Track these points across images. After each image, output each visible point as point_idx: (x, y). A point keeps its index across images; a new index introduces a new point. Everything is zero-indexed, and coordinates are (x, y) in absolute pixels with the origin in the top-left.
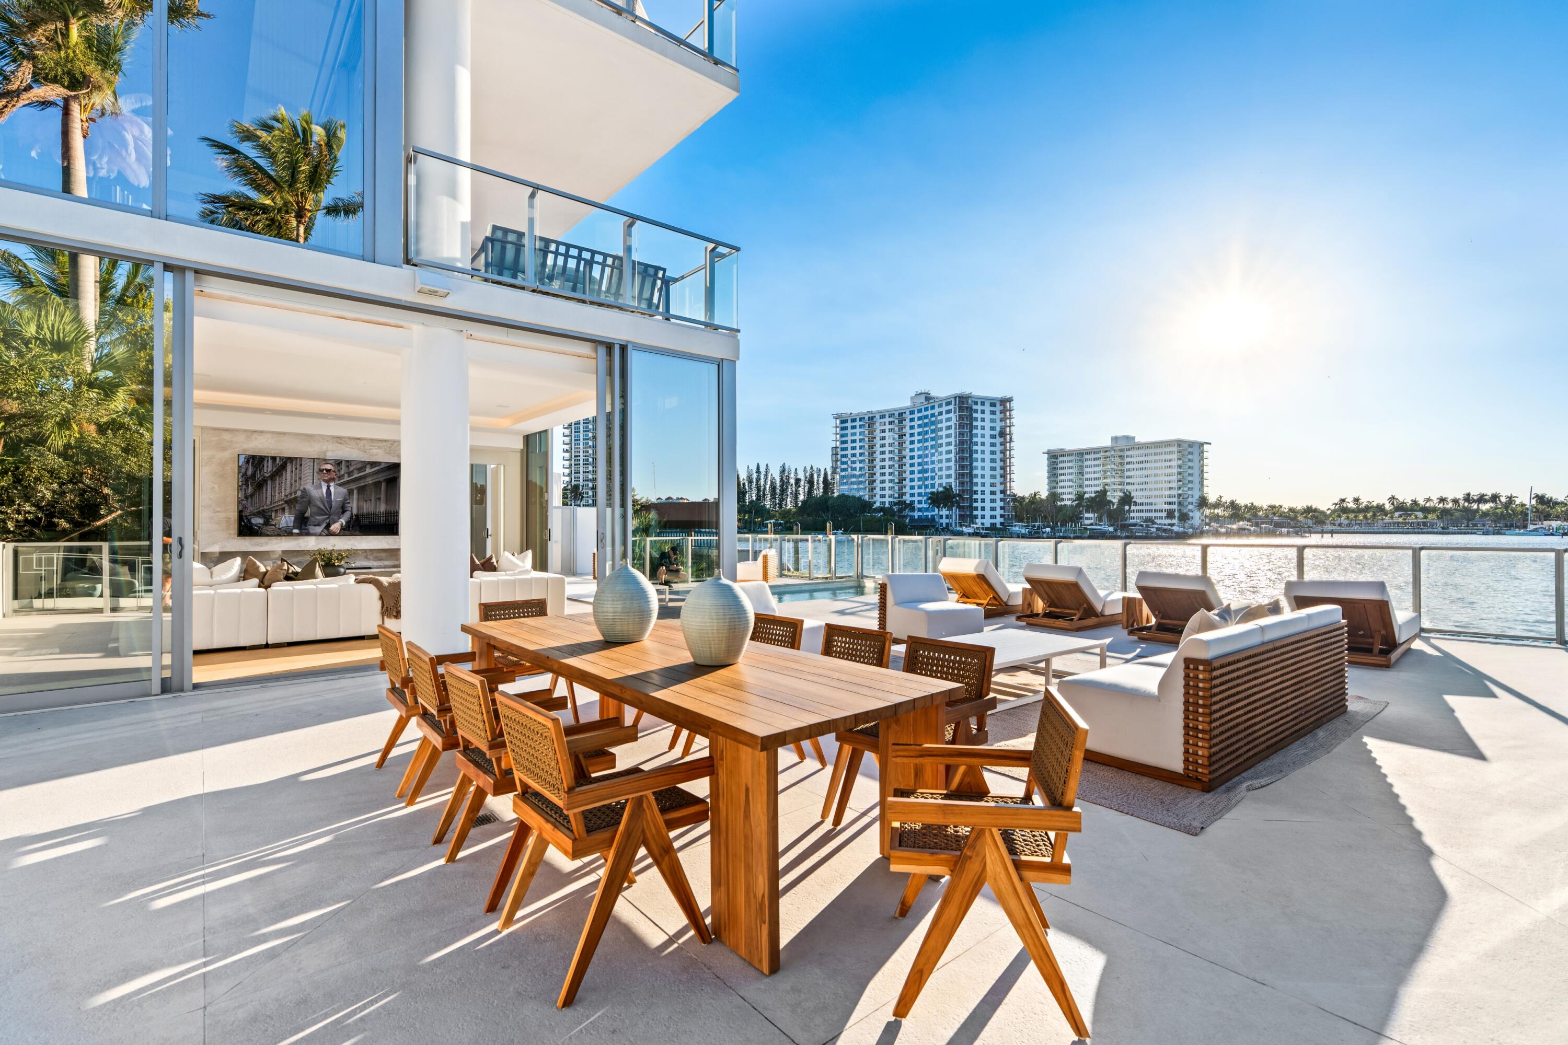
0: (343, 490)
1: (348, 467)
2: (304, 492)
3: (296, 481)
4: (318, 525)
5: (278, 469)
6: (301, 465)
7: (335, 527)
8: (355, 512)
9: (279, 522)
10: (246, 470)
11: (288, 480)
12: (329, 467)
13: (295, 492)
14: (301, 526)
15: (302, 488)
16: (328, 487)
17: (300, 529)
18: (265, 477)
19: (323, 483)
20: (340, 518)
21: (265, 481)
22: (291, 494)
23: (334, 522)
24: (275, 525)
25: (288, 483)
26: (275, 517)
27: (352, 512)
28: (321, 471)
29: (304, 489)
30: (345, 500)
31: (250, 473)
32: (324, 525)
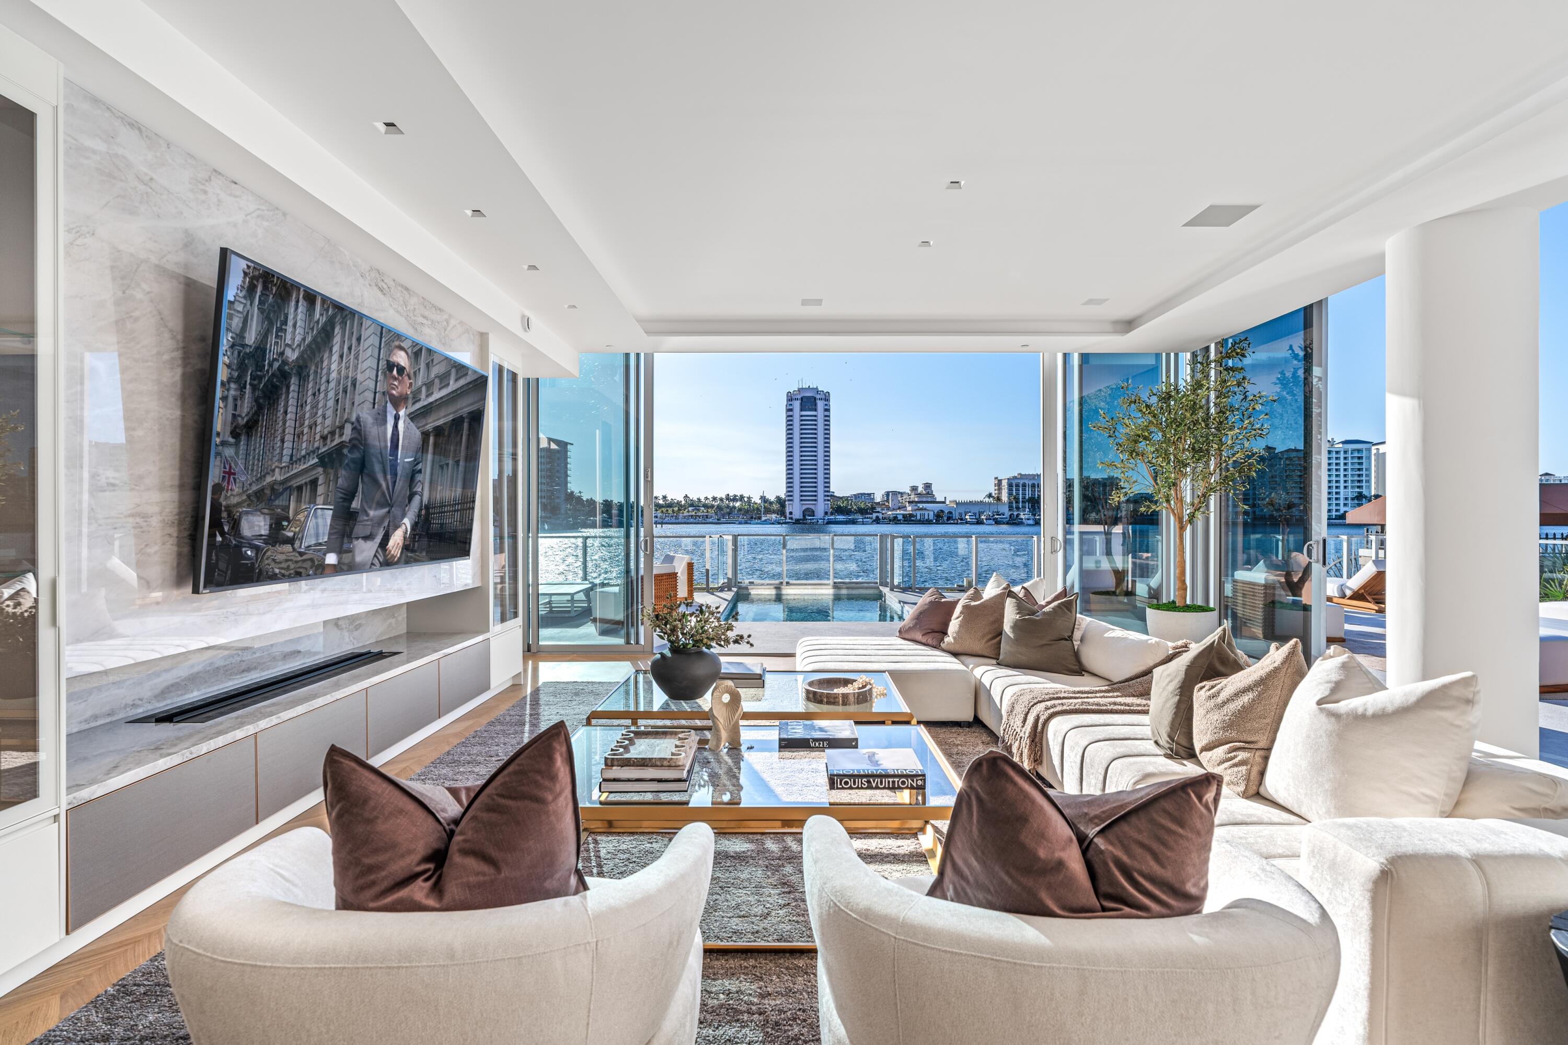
0: (417, 434)
1: (428, 365)
2: (358, 428)
3: (345, 391)
4: (368, 538)
5: (314, 340)
6: (359, 339)
7: (397, 539)
8: (425, 500)
9: (302, 531)
10: (245, 321)
11: (332, 385)
12: (401, 358)
13: (342, 428)
14: (342, 543)
15: (354, 419)
16: (397, 418)
17: (340, 552)
18: (285, 363)
19: (390, 408)
20: (404, 515)
21: (284, 376)
22: (332, 433)
23: (397, 527)
24: (291, 541)
25: (331, 394)
26: (297, 513)
27: (422, 496)
28: (390, 366)
29: (358, 419)
30: (416, 462)
31: (251, 338)
32: (378, 539)
